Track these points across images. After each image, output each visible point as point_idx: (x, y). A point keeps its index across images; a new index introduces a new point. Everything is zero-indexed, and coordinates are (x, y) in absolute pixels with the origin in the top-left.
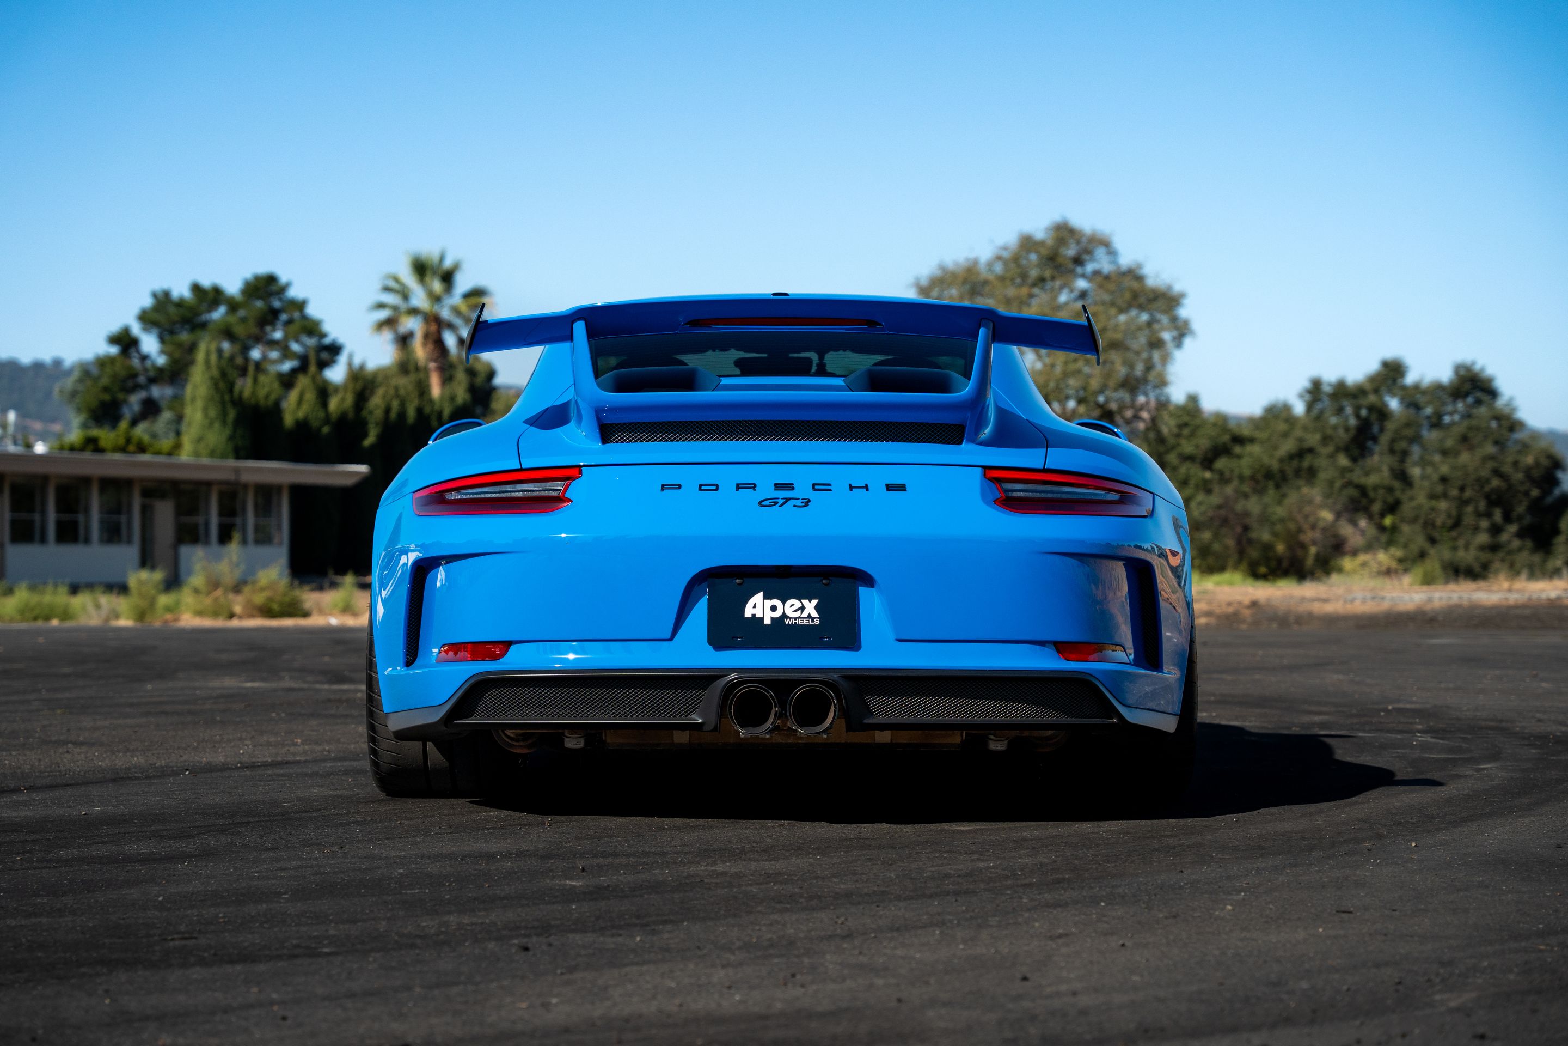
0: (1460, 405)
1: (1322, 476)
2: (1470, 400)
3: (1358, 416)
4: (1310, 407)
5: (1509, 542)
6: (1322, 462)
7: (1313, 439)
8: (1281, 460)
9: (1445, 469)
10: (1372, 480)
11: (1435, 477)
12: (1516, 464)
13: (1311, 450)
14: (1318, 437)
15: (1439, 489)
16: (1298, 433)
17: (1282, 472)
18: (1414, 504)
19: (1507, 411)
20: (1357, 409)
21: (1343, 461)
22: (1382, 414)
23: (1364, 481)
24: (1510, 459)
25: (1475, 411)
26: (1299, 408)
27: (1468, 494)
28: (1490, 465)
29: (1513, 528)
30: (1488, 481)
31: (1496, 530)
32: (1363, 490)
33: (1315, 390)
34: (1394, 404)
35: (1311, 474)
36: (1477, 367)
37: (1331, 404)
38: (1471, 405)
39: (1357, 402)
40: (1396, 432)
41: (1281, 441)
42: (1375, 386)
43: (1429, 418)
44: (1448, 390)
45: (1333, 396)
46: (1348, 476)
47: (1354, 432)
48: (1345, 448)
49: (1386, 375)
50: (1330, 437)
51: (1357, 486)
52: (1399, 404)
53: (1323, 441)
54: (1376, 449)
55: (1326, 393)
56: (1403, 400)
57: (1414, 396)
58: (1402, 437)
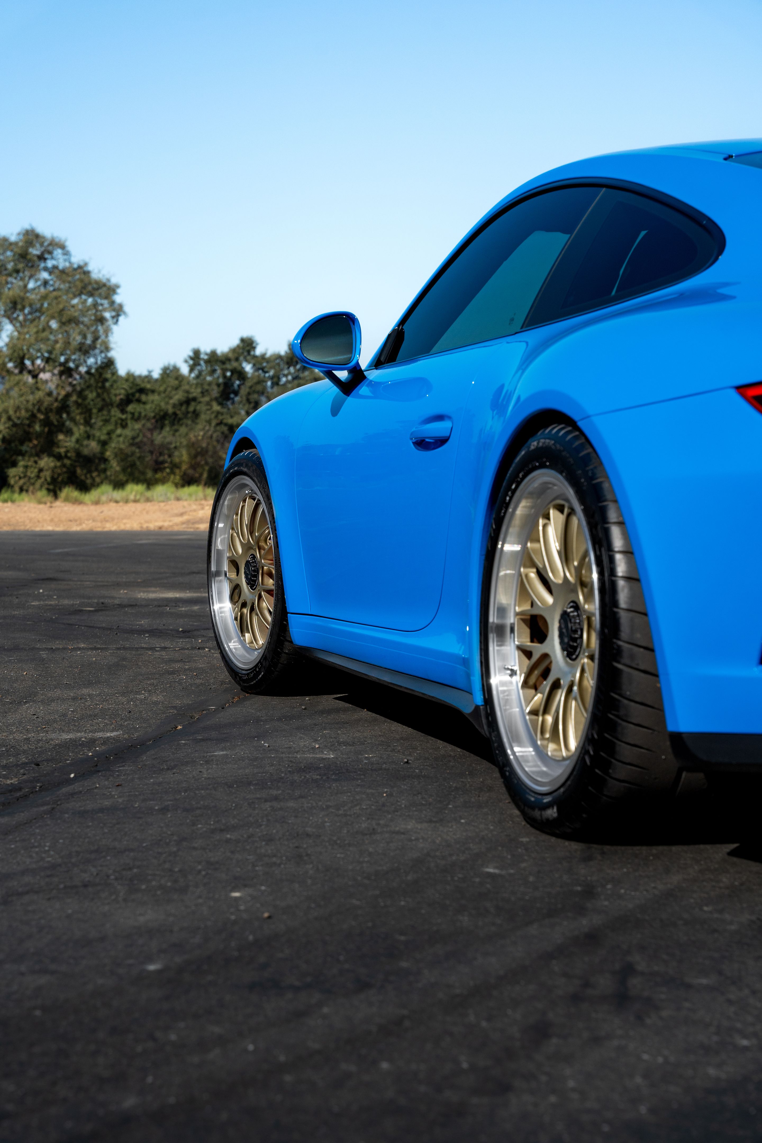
0: (292, 369)
1: (203, 417)
2: (298, 367)
3: (225, 377)
4: (191, 370)
6: (201, 408)
7: (196, 392)
8: (174, 406)
13: (194, 399)
14: (199, 390)
16: (187, 387)
17: (175, 414)
20: (224, 371)
21: (216, 407)
22: (241, 375)
25: (301, 375)
26: (184, 367)
33: (196, 354)
34: (248, 368)
35: (196, 415)
37: (206, 367)
38: (299, 370)
39: (224, 367)
40: (251, 387)
41: (174, 392)
42: (236, 355)
43: (272, 378)
44: (285, 359)
45: (207, 362)
46: (220, 417)
47: (222, 388)
48: (216, 399)
49: (243, 348)
50: (207, 391)
51: (226, 425)
52: (252, 368)
53: (202, 393)
54: (237, 399)
55: (203, 359)
56: (254, 365)
57: (261, 363)
58: (254, 391)
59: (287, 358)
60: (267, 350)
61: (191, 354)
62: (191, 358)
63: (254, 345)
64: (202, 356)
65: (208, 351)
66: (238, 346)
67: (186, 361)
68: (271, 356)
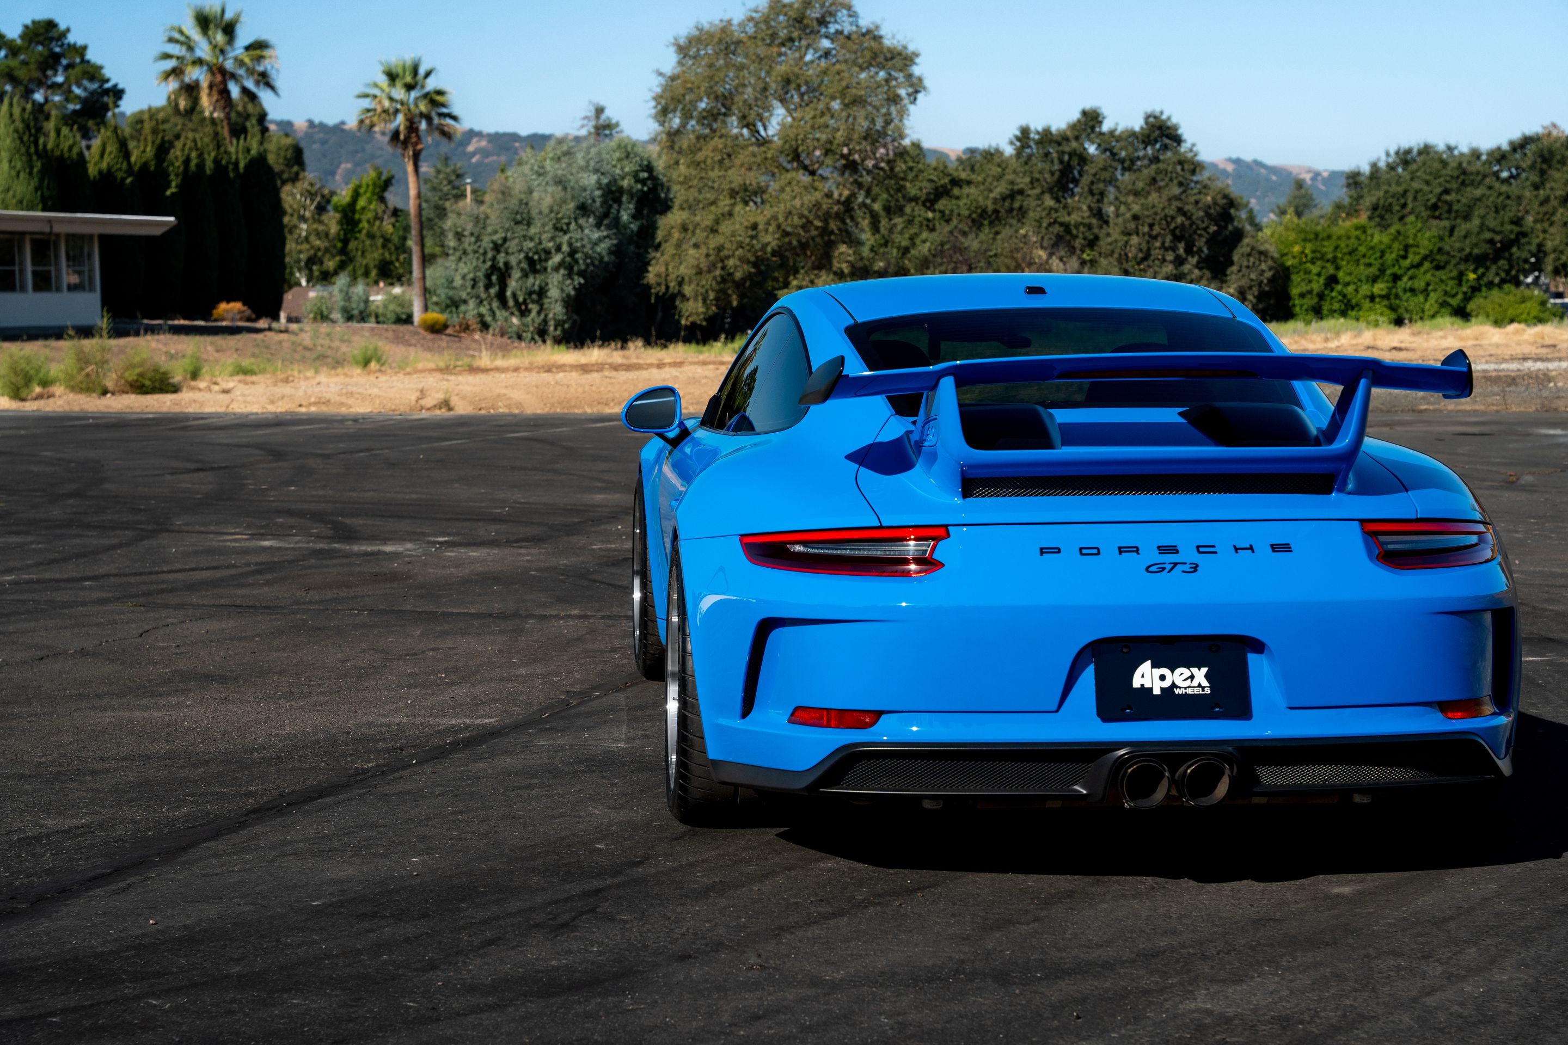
0: (1149, 150)
1: (1031, 215)
2: (1158, 146)
3: (1061, 162)
4: (1019, 153)
5: (1190, 272)
6: (1031, 203)
7: (1023, 183)
8: (995, 201)
9: (1136, 208)
10: (1074, 218)
11: (1128, 215)
12: (1197, 202)
13: (1021, 192)
14: (1027, 180)
16: (1010, 177)
17: (996, 211)
18: (1109, 240)
19: (1190, 155)
20: (1060, 154)
21: (1049, 202)
22: (1083, 158)
23: (1066, 219)
24: (1192, 199)
25: (1162, 157)
26: (1009, 150)
27: (1157, 229)
28: (1176, 204)
29: (1194, 260)
30: (1173, 218)
31: (1179, 262)
32: (1066, 227)
33: (1025, 133)
34: (1092, 149)
35: (1022, 213)
36: (1164, 117)
37: (1038, 149)
38: (1158, 151)
39: (1061, 148)
40: (1095, 175)
41: (995, 183)
42: (1076, 133)
44: (1140, 138)
45: (1039, 143)
46: (1054, 215)
47: (1057, 176)
48: (1050, 190)
49: (1086, 123)
50: (1038, 180)
51: (1061, 224)
52: (1097, 149)
53: (1032, 183)
54: (1077, 190)
55: (1034, 139)
56: (1099, 145)
57: (1110, 143)
58: (1099, 180)
59: (1143, 135)
60: (1117, 124)
61: (1018, 133)
62: (1018, 139)
63: (1100, 119)
64: (1032, 135)
65: (1040, 129)
66: (1079, 121)
67: (1011, 143)
68: (1122, 132)
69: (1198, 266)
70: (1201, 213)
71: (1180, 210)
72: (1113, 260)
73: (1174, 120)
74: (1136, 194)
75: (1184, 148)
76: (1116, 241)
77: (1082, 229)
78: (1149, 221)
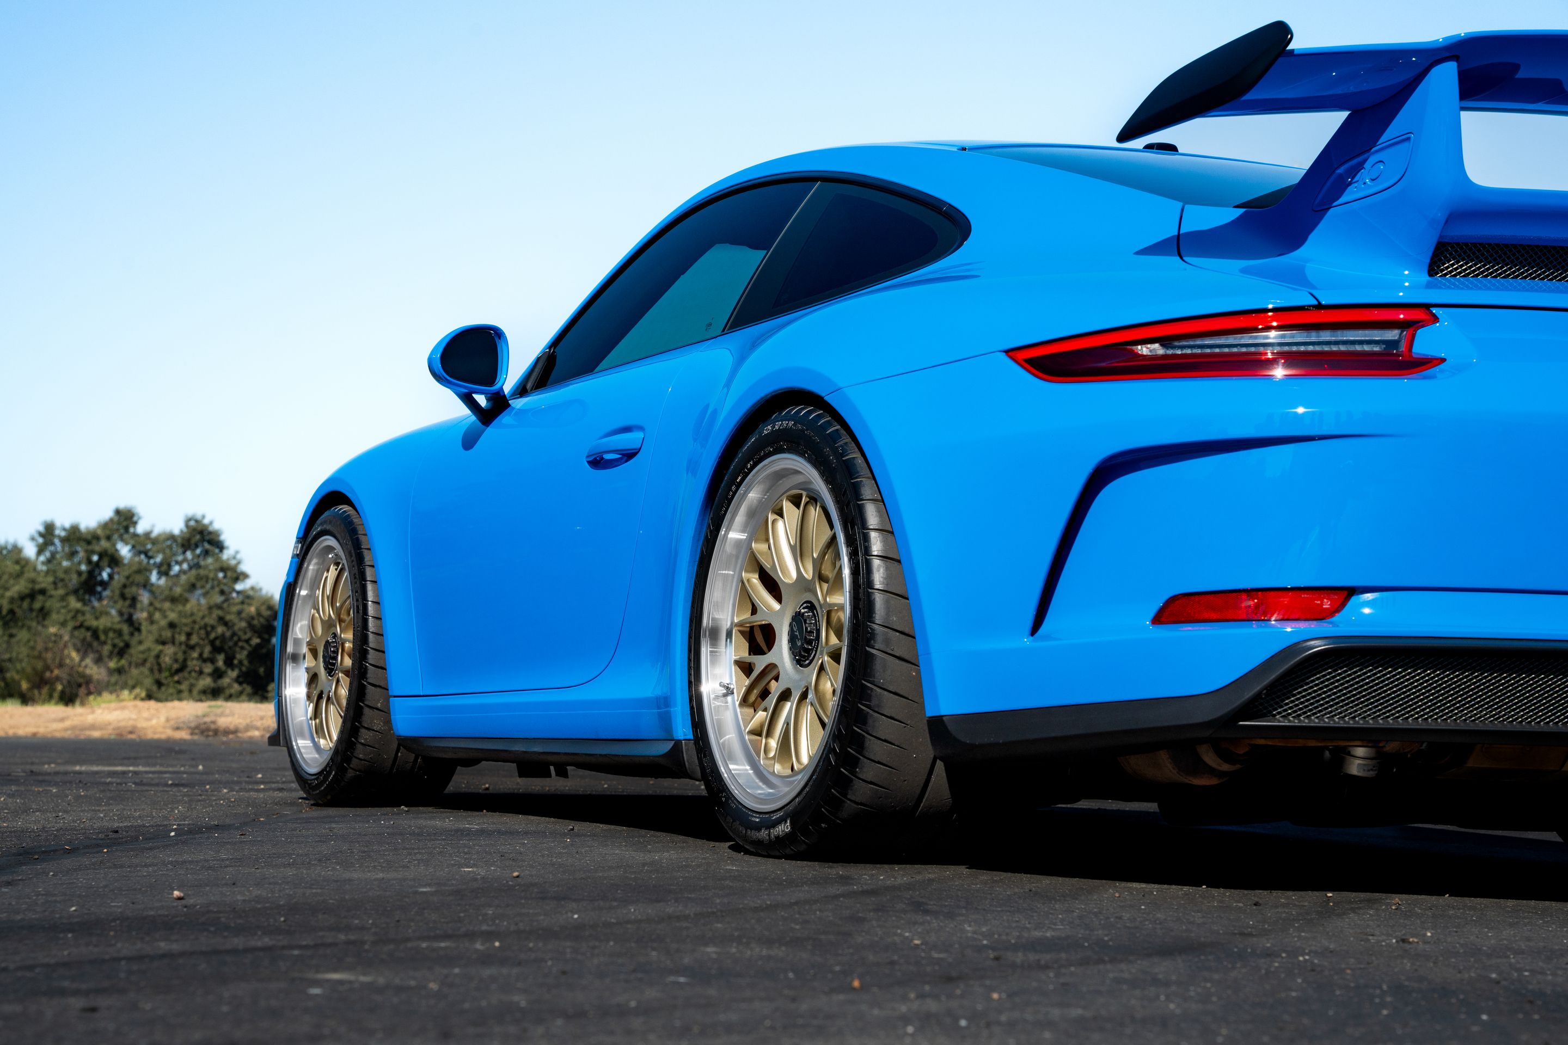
0: (189, 555)
1: (54, 617)
2: (198, 551)
3: (89, 562)
4: (40, 551)
5: (230, 686)
6: (52, 604)
7: (45, 582)
8: (12, 600)
9: (172, 616)
10: (103, 623)
11: (163, 623)
12: (239, 613)
13: (43, 592)
14: (50, 580)
15: (168, 634)
16: (32, 575)
17: (12, 612)
18: (142, 648)
19: (233, 562)
20: (90, 553)
21: (74, 603)
22: (114, 560)
23: (94, 623)
24: (235, 609)
25: (202, 563)
26: (29, 547)
27: (194, 639)
28: (217, 613)
29: (234, 674)
30: (213, 627)
31: (218, 674)
32: (95, 633)
33: (48, 531)
34: (124, 551)
35: (44, 614)
36: (206, 521)
37: (63, 547)
38: (199, 556)
39: (90, 548)
40: (128, 578)
41: (12, 582)
42: (108, 532)
43: (159, 566)
44: (179, 540)
45: (64, 540)
46: (80, 618)
47: (84, 577)
48: (75, 592)
49: (119, 523)
50: (62, 580)
51: (88, 629)
52: (130, 551)
53: (55, 583)
54: (106, 594)
55: (59, 537)
56: (133, 547)
57: (143, 545)
58: (132, 584)
59: (183, 538)
60: (153, 526)
61: (41, 529)
62: (41, 535)
63: (135, 519)
64: (57, 532)
65: (67, 525)
66: (111, 520)
67: (33, 539)
68: (159, 535)
69: (238, 680)
70: (243, 624)
71: (221, 620)
72: (145, 670)
73: (216, 526)
74: (173, 600)
75: (225, 555)
76: (149, 650)
77: (111, 635)
78: (187, 629)
